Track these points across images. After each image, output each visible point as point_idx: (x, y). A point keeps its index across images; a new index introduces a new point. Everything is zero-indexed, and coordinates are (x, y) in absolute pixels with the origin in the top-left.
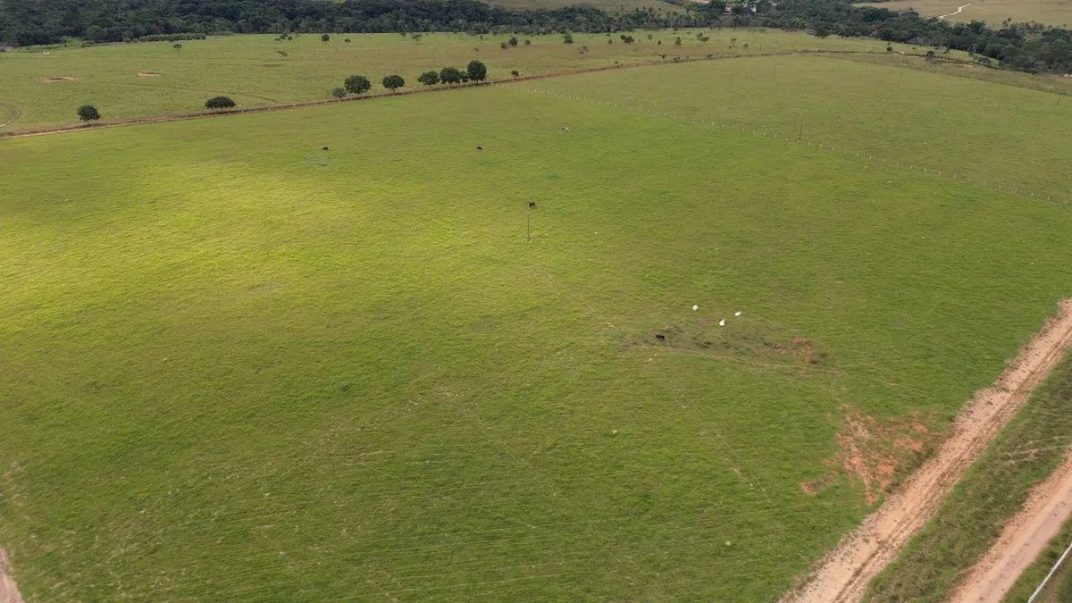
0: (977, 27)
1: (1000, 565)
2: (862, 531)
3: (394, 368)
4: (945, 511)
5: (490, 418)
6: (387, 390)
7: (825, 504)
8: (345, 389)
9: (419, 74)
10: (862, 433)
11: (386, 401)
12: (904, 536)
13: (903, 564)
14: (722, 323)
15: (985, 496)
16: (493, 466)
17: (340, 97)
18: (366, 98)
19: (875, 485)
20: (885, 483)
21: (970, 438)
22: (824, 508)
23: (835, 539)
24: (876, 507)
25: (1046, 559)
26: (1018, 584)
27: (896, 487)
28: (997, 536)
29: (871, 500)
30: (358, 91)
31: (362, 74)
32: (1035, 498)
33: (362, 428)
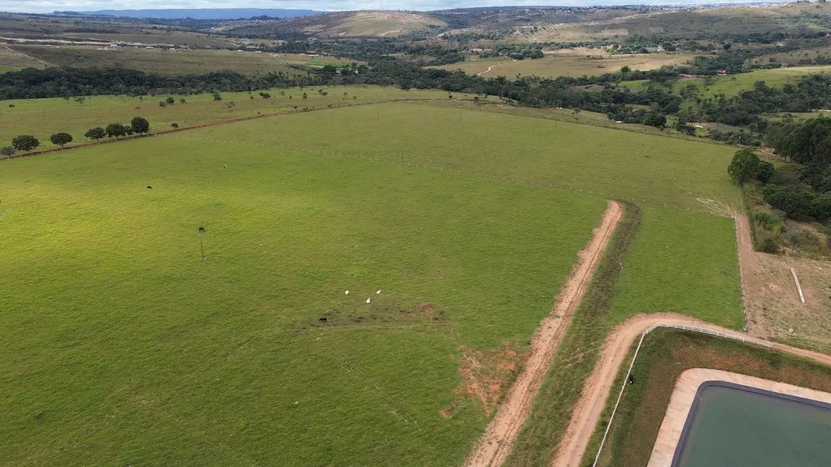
0: (501, 80)
1: (575, 438)
2: (487, 436)
3: (88, 389)
4: (536, 408)
5: (186, 415)
6: (82, 410)
7: (459, 422)
8: (39, 417)
9: (87, 131)
10: (476, 364)
11: (83, 420)
12: (513, 433)
13: (516, 454)
14: (368, 301)
15: (558, 392)
16: (193, 456)
17: (8, 154)
18: (35, 154)
19: (489, 400)
20: (496, 398)
21: (543, 354)
22: (459, 426)
23: (469, 448)
24: (492, 416)
25: (601, 427)
26: (588, 449)
27: (503, 399)
28: (569, 418)
29: (489, 412)
30: (27, 148)
31: (29, 134)
32: (587, 386)
33: (61, 449)
